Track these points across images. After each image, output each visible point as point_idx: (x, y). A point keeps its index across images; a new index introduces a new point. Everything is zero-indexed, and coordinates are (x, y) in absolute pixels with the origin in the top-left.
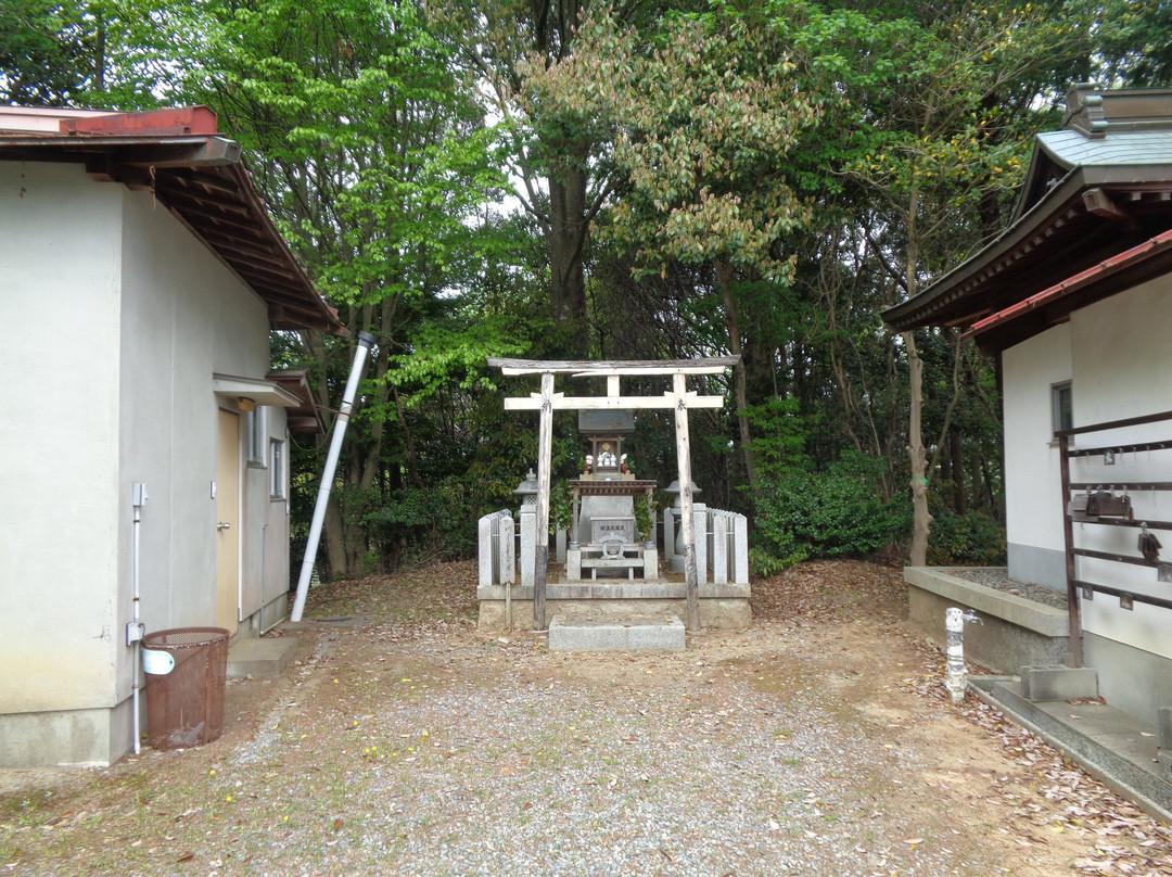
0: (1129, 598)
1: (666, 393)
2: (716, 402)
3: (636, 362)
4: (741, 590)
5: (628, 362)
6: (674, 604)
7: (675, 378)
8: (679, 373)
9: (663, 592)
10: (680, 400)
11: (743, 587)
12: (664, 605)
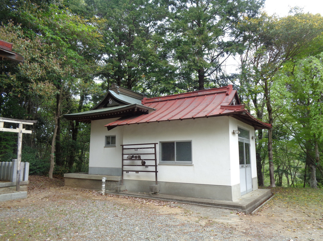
0: (137, 172)
1: (17, 128)
2: (30, 132)
3: (9, 119)
4: (26, 183)
5: (7, 118)
6: (6, 188)
7: (20, 124)
8: (21, 123)
9: (4, 185)
10: (21, 131)
11: (27, 182)
12: (4, 189)
